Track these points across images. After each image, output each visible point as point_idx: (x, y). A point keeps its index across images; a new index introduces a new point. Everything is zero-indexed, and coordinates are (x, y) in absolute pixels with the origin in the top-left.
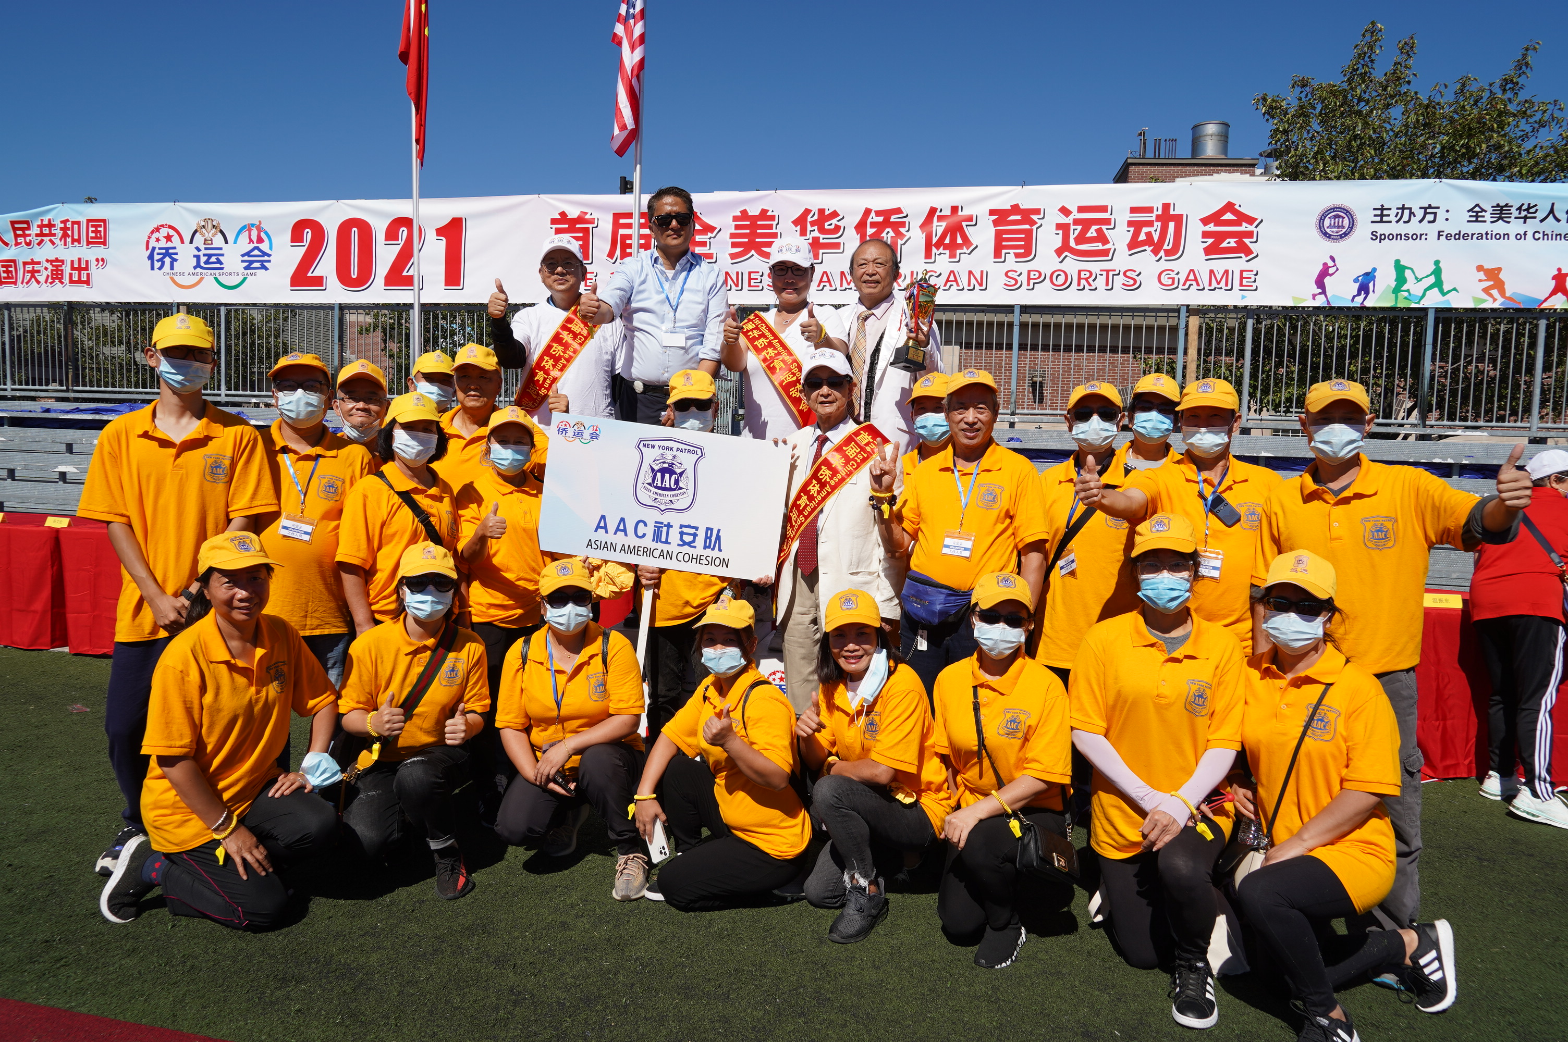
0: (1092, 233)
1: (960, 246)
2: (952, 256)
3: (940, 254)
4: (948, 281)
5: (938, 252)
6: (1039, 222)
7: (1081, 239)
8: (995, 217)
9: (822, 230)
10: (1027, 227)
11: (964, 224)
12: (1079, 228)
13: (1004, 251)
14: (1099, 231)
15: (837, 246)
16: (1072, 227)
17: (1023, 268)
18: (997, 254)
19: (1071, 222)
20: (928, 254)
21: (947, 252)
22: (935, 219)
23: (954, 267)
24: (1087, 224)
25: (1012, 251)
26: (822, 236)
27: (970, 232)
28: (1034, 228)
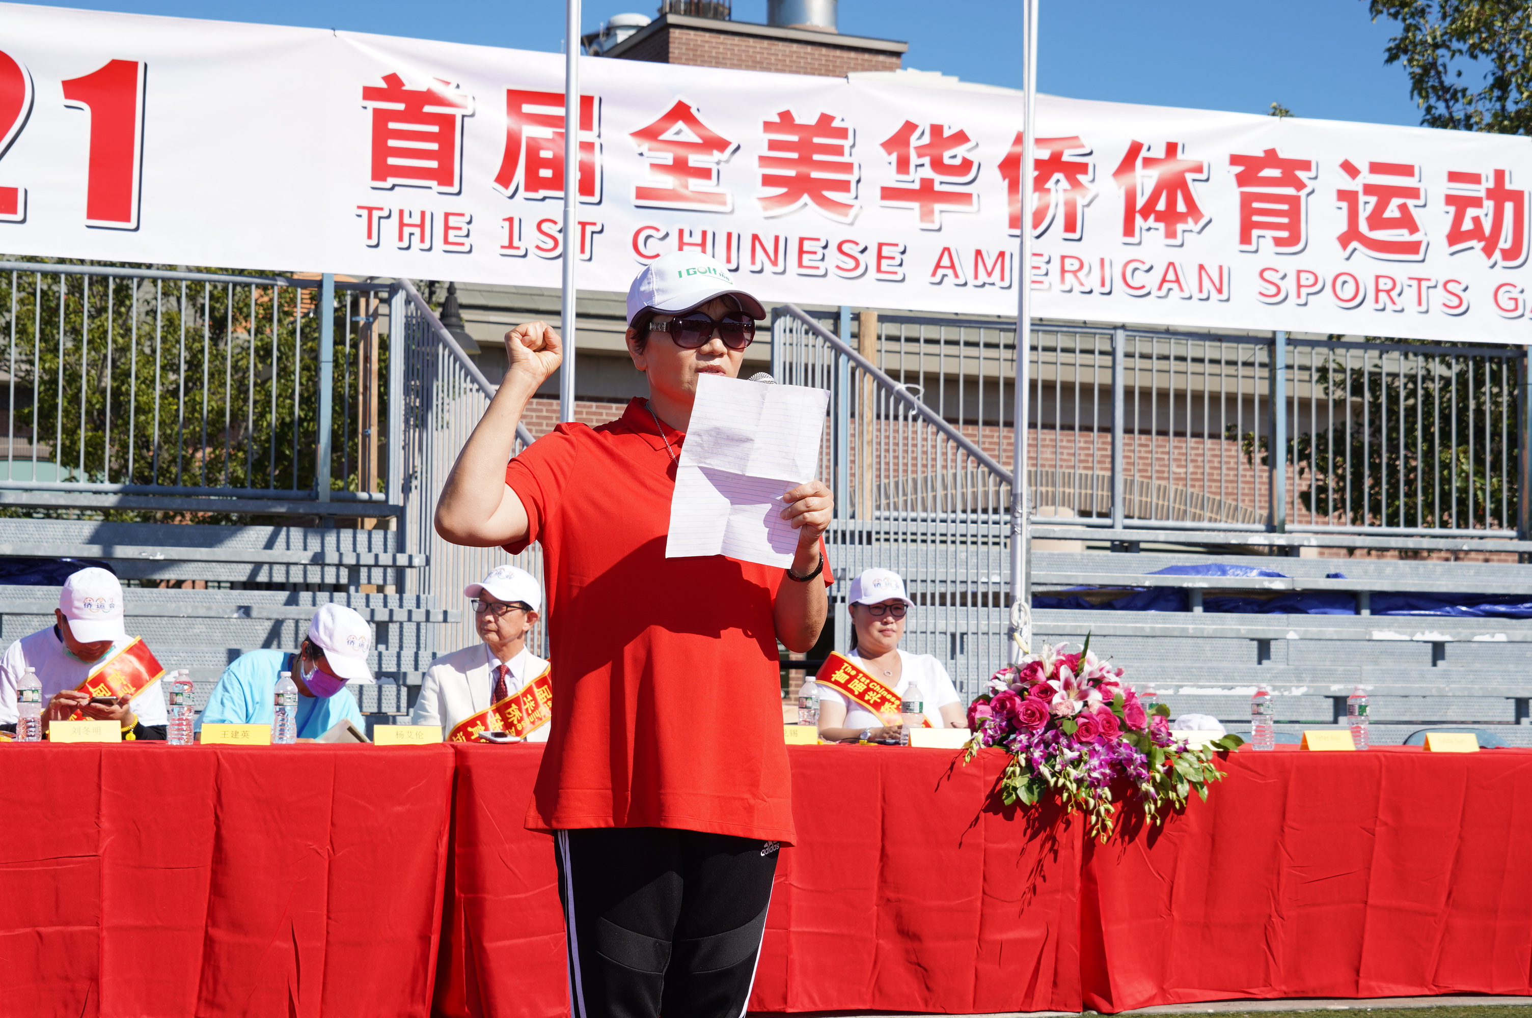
0: (1392, 211)
1: (1182, 217)
2: (1171, 234)
3: (1149, 229)
4: (1164, 280)
5: (1146, 225)
6: (1310, 185)
7: (1376, 221)
8: (1239, 169)
9: (938, 165)
10: (1290, 191)
11: (1189, 177)
12: (1373, 200)
13: (1255, 233)
14: (1403, 208)
15: (966, 197)
16: (1362, 198)
17: (1288, 264)
18: (1245, 238)
19: (1360, 189)
20: (1129, 229)
21: (1161, 226)
22: (1139, 162)
23: (1175, 255)
24: (1384, 194)
25: (1270, 234)
26: (938, 178)
27: (1197, 190)
28: (1303, 193)
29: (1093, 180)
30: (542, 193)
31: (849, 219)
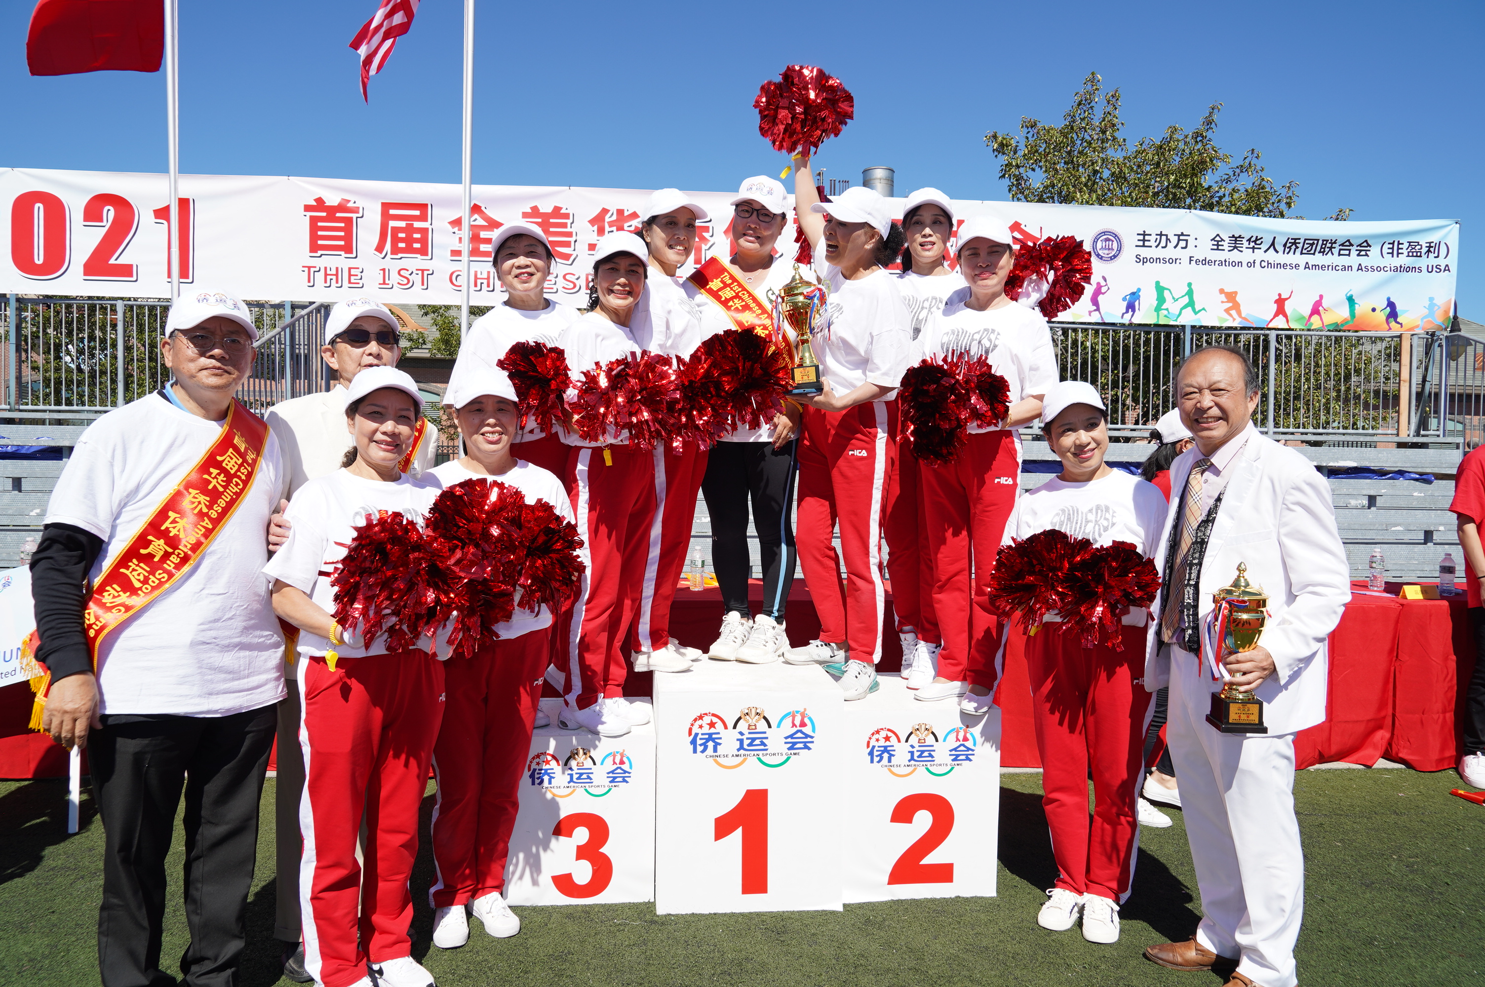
29: (712, 236)
30: (400, 255)
31: (570, 262)
